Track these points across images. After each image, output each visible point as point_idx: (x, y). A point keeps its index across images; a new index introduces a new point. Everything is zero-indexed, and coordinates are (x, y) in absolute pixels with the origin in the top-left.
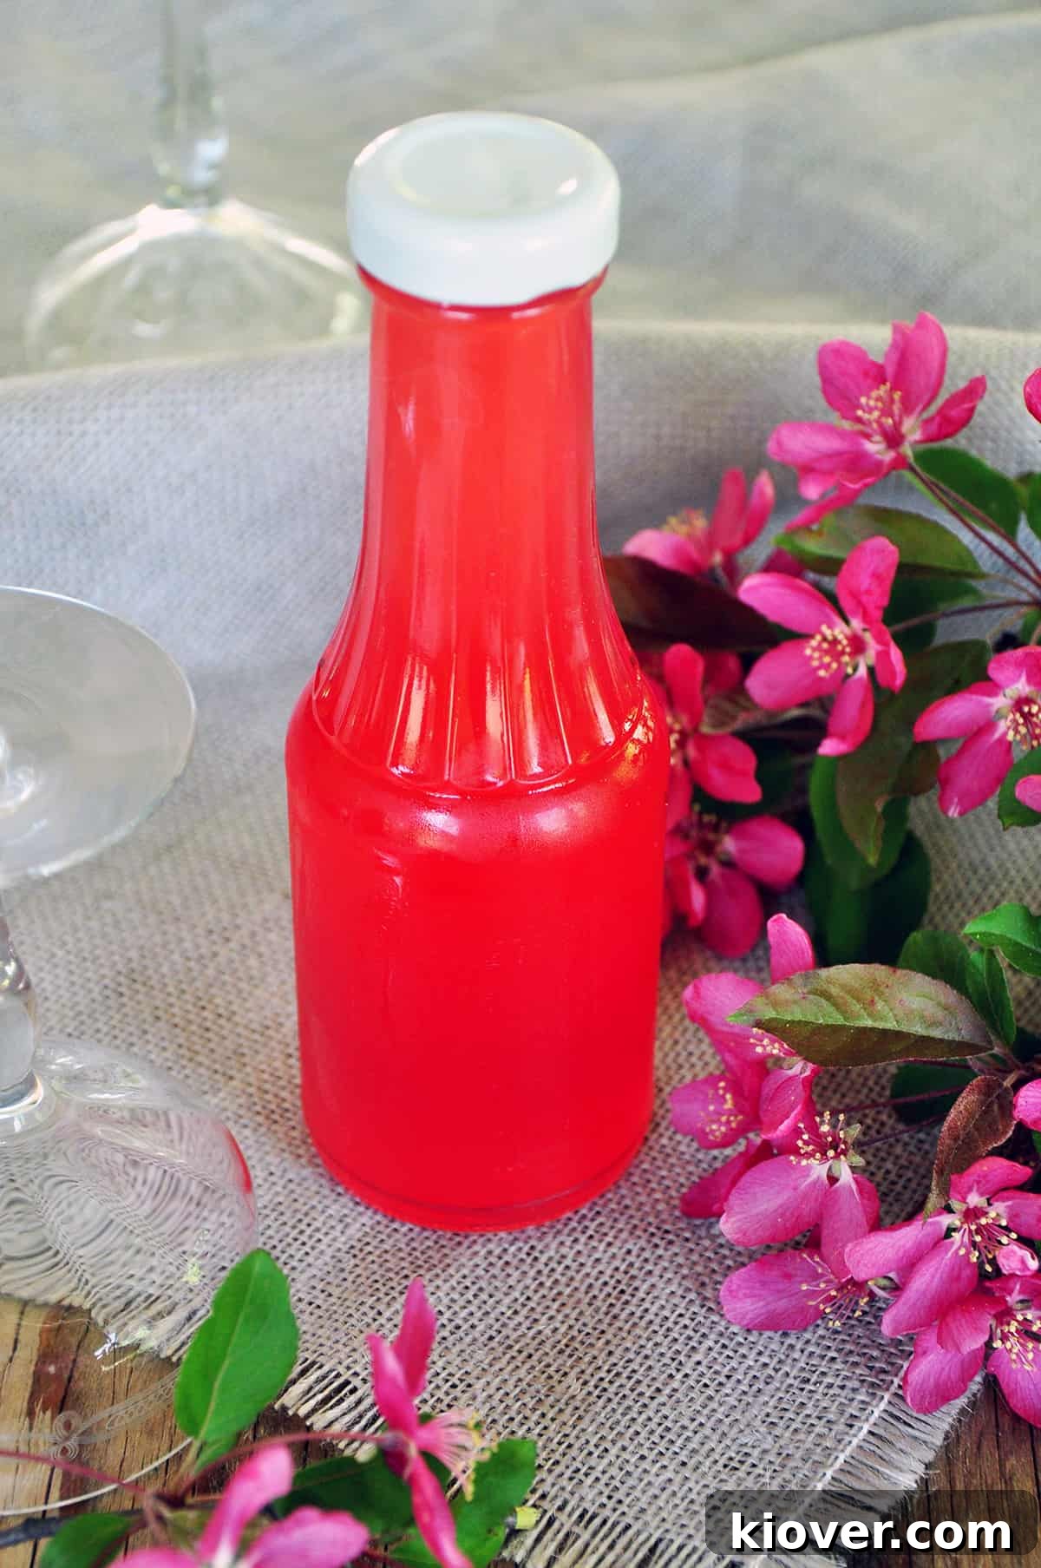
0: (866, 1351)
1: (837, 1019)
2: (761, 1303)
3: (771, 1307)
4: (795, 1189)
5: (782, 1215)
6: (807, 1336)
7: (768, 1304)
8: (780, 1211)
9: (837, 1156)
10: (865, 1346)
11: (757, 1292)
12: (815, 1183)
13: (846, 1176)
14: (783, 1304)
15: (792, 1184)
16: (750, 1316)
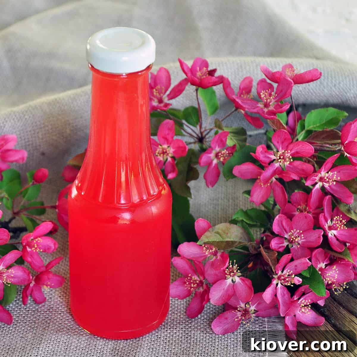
0: (255, 330)
1: (221, 239)
2: (221, 328)
3: (224, 327)
4: (224, 289)
5: (223, 297)
6: (239, 331)
7: (223, 327)
8: (222, 296)
9: (234, 275)
10: (254, 329)
11: (219, 325)
12: (229, 286)
13: (237, 279)
14: (227, 326)
15: (223, 288)
16: (220, 331)
